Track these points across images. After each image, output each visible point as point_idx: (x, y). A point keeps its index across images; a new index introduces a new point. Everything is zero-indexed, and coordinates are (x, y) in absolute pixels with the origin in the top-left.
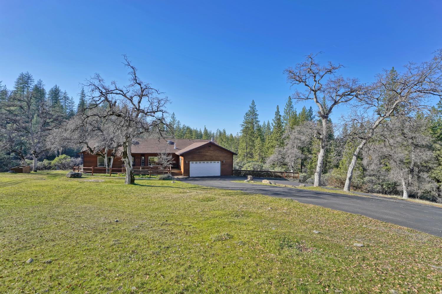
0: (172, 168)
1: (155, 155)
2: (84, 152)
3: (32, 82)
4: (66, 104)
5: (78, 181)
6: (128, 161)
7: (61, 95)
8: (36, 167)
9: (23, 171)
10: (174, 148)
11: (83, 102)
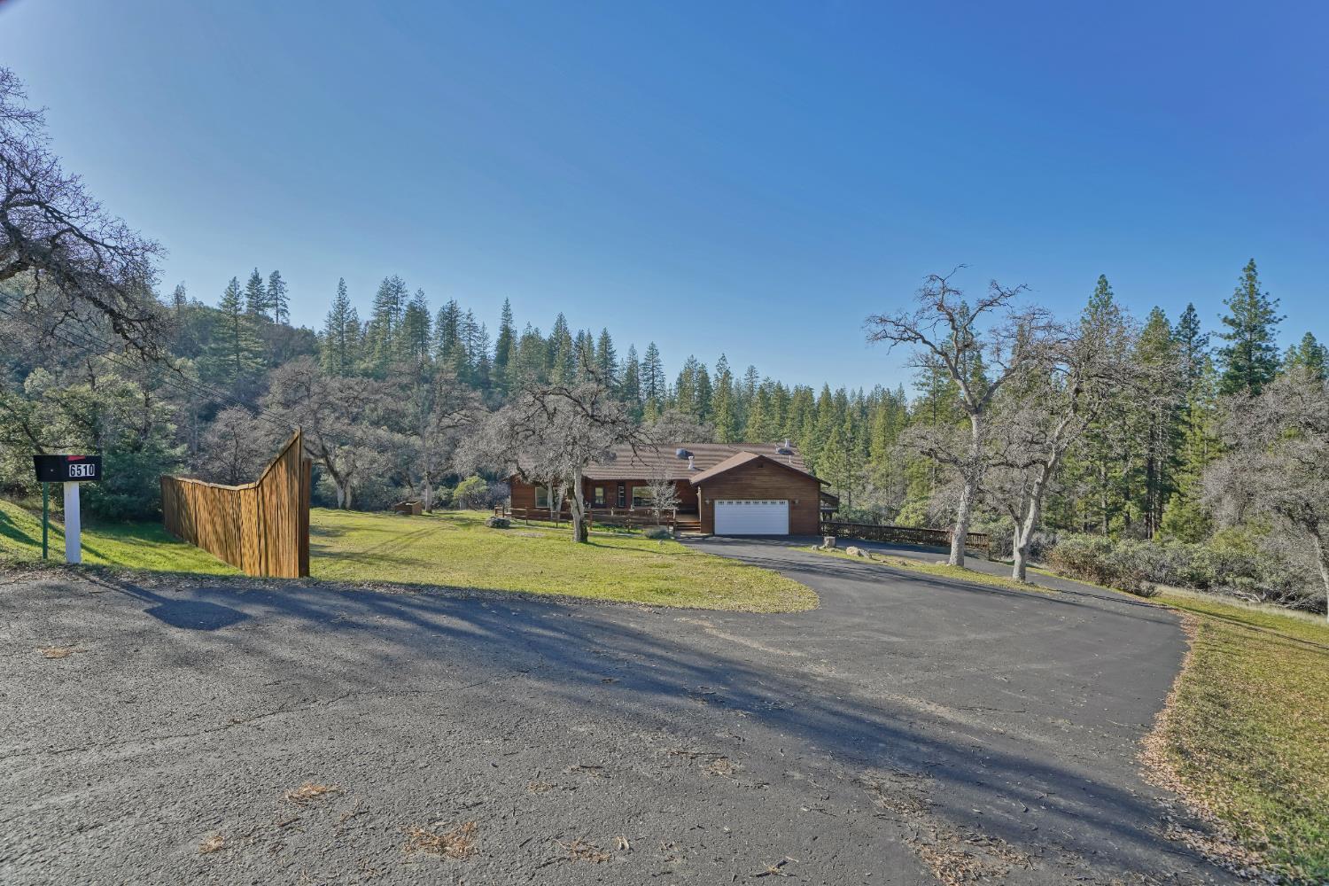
0: (677, 513)
1: (642, 483)
2: (511, 477)
3: (405, 298)
4: (472, 342)
5: (504, 535)
6: (576, 503)
7: (462, 320)
8: (429, 504)
10: (690, 467)
11: (507, 334)
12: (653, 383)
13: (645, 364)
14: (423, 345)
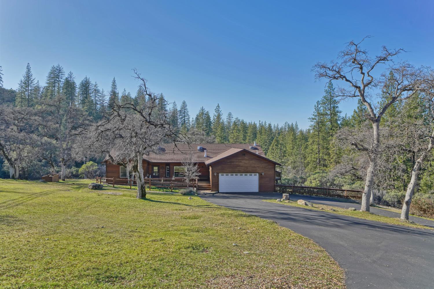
0: (198, 180)
1: (179, 164)
2: (106, 162)
3: (63, 76)
4: (97, 98)
6: (139, 175)
7: (92, 87)
8: (64, 176)
9: (53, 180)
10: (205, 156)
11: (114, 94)
12: (184, 120)
13: (180, 111)
14: (72, 99)
